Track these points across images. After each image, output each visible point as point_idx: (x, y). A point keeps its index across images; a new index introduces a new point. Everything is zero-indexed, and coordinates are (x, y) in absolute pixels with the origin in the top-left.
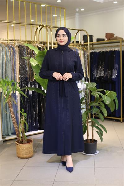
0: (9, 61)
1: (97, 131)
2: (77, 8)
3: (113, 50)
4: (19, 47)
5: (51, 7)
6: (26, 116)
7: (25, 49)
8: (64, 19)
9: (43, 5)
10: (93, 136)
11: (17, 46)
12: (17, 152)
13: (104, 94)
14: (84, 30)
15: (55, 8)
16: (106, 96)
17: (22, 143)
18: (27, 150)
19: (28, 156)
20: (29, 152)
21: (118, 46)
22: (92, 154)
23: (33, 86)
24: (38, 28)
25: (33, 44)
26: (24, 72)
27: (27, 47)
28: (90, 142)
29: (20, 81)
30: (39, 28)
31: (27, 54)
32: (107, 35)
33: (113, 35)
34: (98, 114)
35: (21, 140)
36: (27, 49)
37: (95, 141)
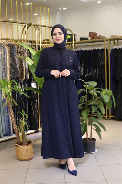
2: (60, 7)
3: (97, 49)
5: (36, 6)
6: (27, 117)
7: (15, 48)
9: (27, 4)
10: (91, 134)
12: (17, 154)
14: (69, 29)
15: (40, 7)
17: (22, 145)
18: (28, 152)
19: (29, 158)
20: (30, 154)
21: (101, 45)
22: (91, 152)
23: (23, 86)
24: (25, 26)
26: (15, 72)
28: (89, 141)
30: (27, 26)
31: (18, 53)
32: (91, 34)
33: (95, 34)
36: (17, 48)
37: (94, 140)
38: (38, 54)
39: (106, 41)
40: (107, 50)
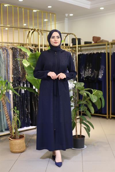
0: (3, 62)
1: (84, 128)
3: (100, 52)
4: (12, 49)
5: (42, 13)
6: (18, 114)
7: (18, 51)
8: (54, 23)
9: (34, 11)
10: (81, 132)
11: (10, 48)
12: (10, 147)
13: (91, 93)
14: (73, 34)
15: (46, 14)
16: (93, 94)
17: (15, 139)
18: (19, 145)
19: (20, 150)
20: (21, 147)
21: (104, 48)
22: (80, 148)
23: (25, 86)
25: (25, 47)
26: (17, 73)
27: (20, 49)
28: (79, 138)
29: (13, 81)
30: (31, 32)
31: (20, 55)
32: (94, 38)
33: (99, 38)
34: (85, 112)
35: (14, 135)
36: (20, 51)
37: (83, 137)
38: (33, 56)
39: (108, 45)
40: (108, 54)
